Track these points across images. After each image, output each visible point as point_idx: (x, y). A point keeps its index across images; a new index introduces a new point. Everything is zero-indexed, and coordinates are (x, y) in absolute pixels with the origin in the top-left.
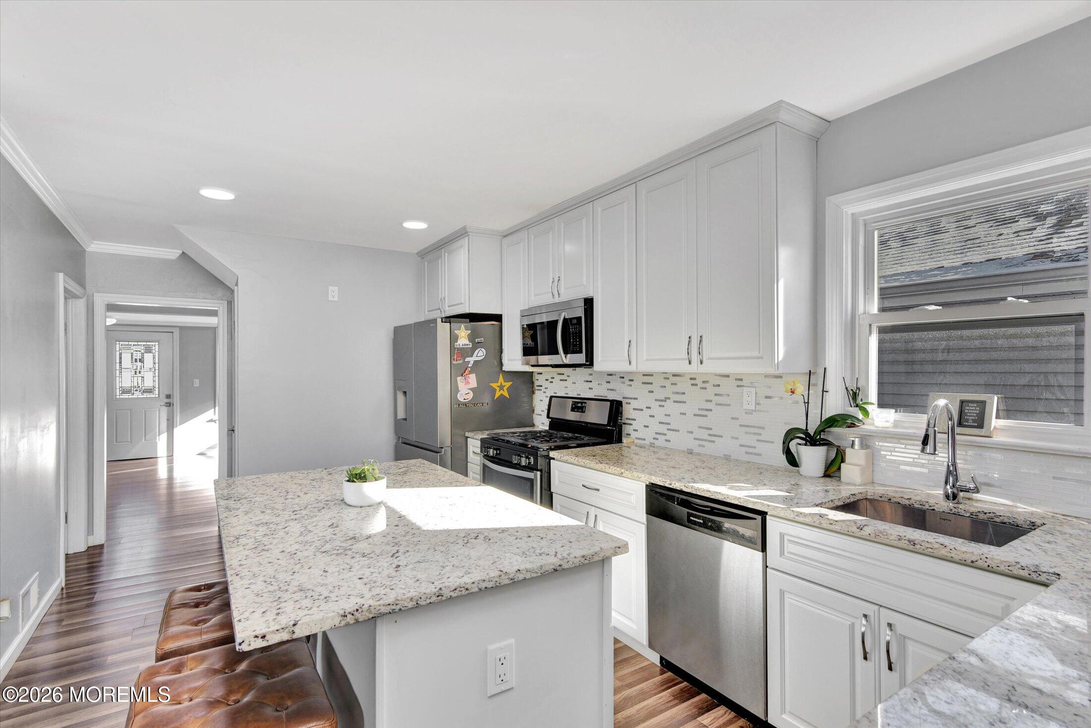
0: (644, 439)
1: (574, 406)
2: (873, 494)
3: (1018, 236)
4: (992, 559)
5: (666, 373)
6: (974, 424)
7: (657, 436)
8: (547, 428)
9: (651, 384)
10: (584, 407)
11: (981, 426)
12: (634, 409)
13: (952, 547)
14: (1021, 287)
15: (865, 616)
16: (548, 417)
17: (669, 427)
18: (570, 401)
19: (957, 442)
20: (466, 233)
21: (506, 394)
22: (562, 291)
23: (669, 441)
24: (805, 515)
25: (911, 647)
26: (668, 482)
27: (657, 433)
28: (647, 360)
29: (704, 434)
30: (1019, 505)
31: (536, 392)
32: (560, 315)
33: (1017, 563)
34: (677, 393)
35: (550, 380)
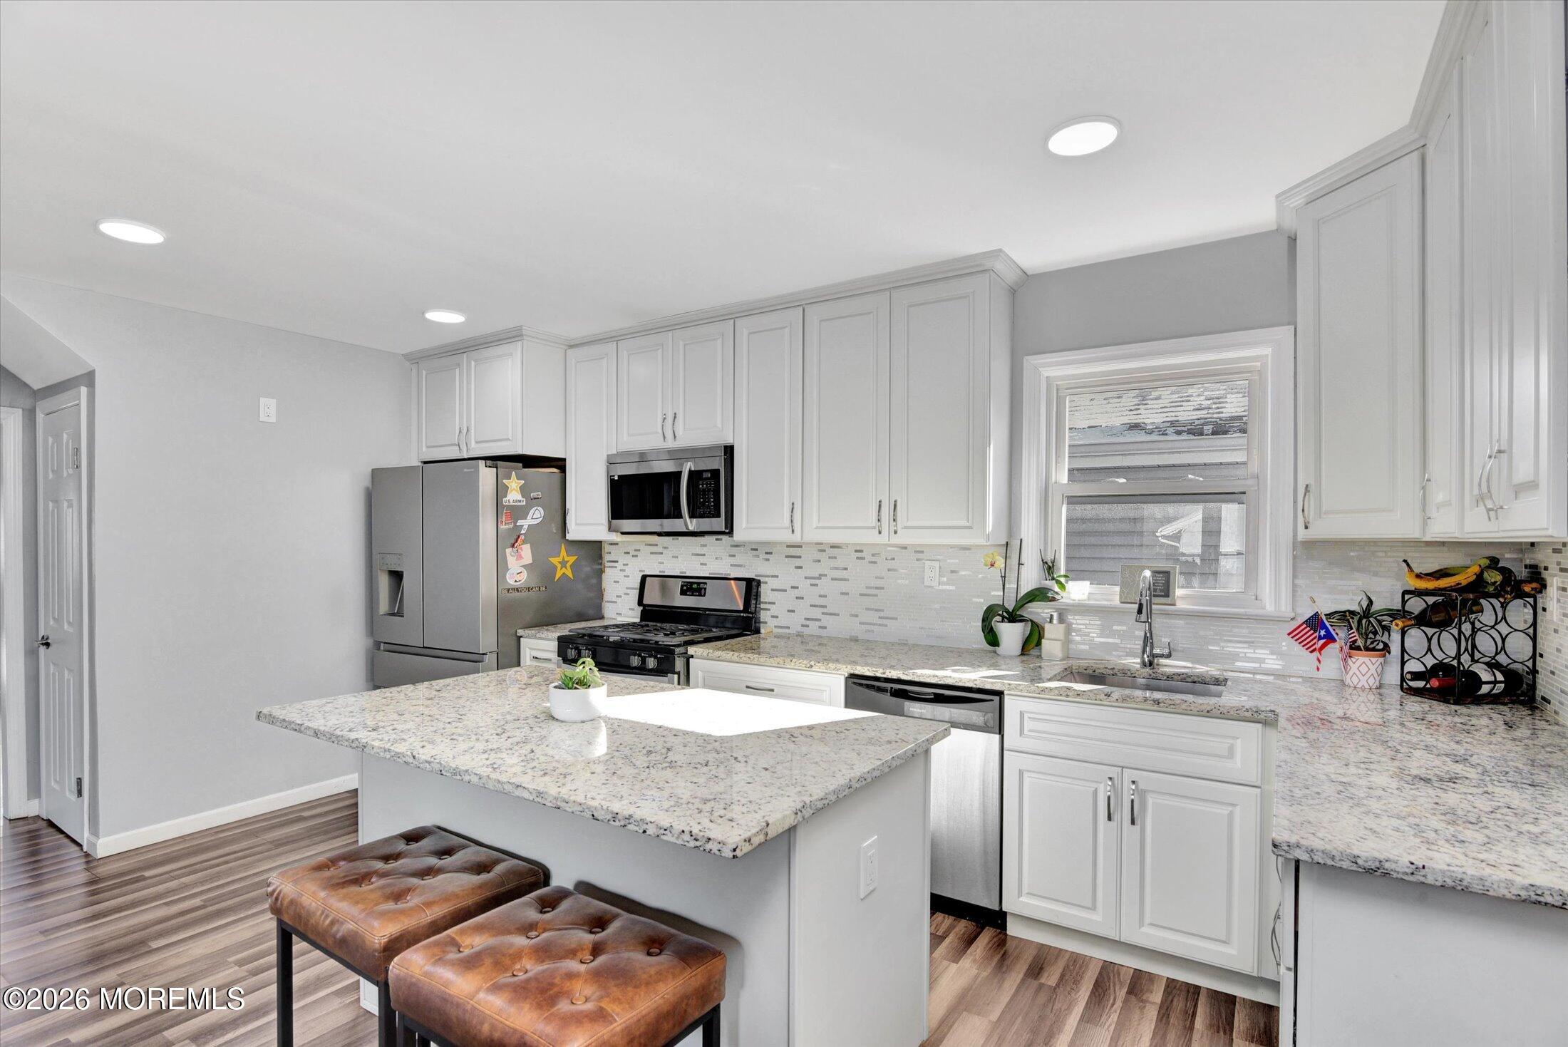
0: (789, 628)
1: (685, 588)
2: (1077, 668)
3: (1109, 403)
4: (1224, 707)
5: (822, 544)
6: (1160, 594)
7: (808, 623)
8: (637, 620)
9: (800, 557)
10: (702, 589)
11: (1167, 595)
12: (772, 590)
13: (1191, 701)
14: (1121, 457)
15: (1110, 778)
16: (640, 602)
17: (825, 610)
18: (680, 582)
19: (1153, 611)
20: (520, 336)
21: (570, 574)
22: (679, 433)
23: (825, 628)
24: (1051, 689)
25: (1150, 800)
26: (881, 671)
27: (807, 619)
28: (817, 528)
29: (873, 617)
30: (1198, 666)
31: (607, 570)
32: (682, 465)
33: (1243, 707)
34: (837, 569)
35: (633, 553)
